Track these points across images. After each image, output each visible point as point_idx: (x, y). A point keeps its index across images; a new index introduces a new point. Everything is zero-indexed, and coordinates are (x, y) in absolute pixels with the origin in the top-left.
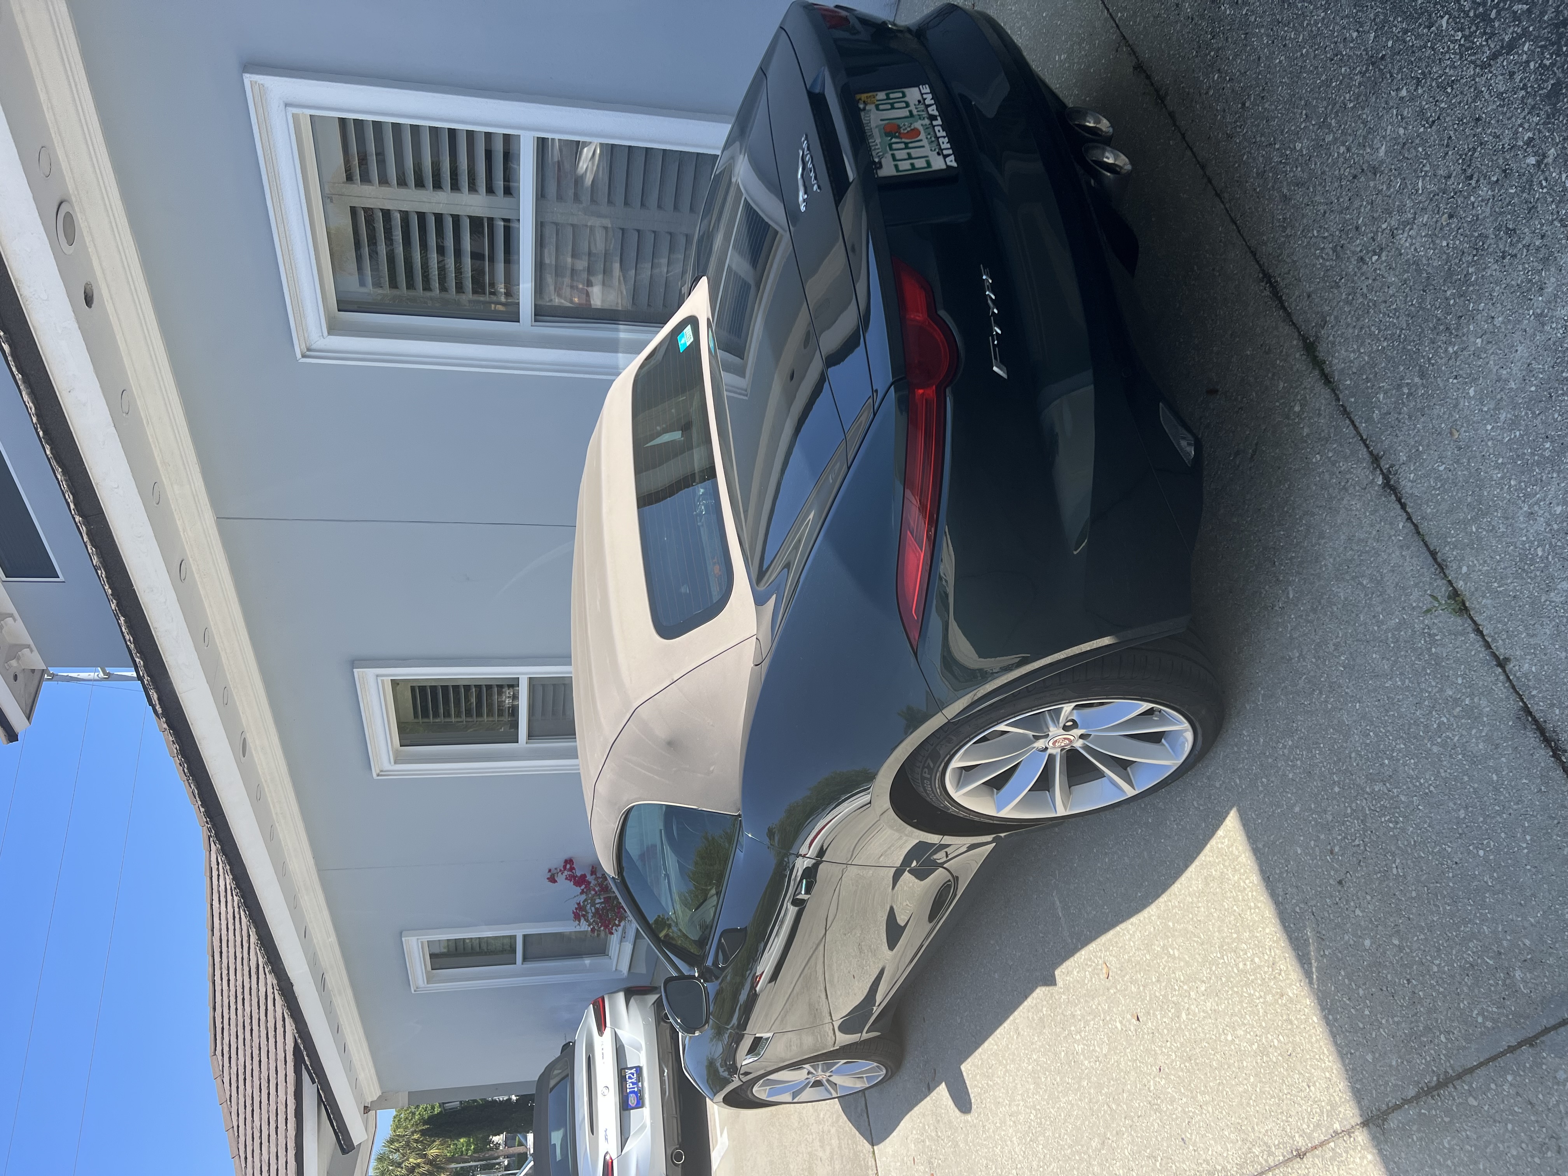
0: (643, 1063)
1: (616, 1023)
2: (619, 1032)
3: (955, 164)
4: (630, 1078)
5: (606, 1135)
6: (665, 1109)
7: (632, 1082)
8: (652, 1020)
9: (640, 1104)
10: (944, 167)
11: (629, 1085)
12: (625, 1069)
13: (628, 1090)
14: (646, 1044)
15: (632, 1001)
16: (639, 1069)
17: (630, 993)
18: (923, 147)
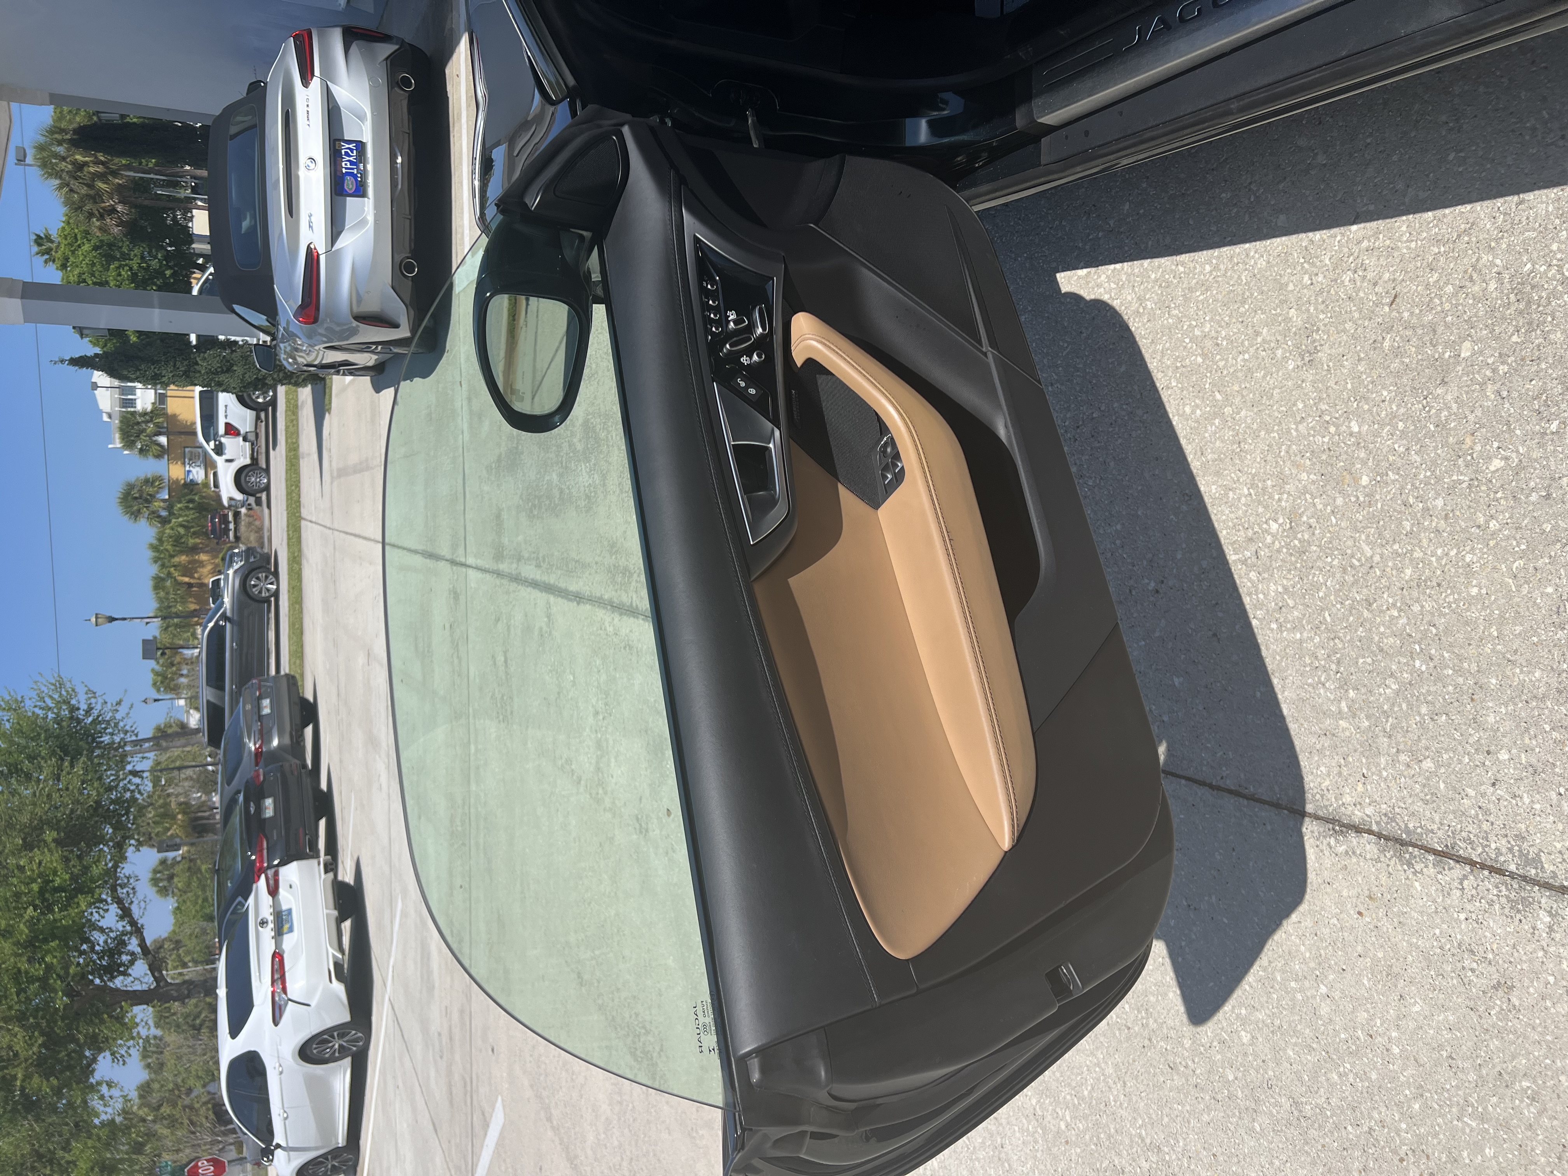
0: (367, 137)
1: (328, 75)
2: (334, 88)
4: (347, 154)
5: (310, 222)
6: (395, 205)
7: (348, 161)
8: (382, 81)
9: (360, 191)
11: (345, 165)
12: (340, 140)
13: (344, 171)
14: (372, 113)
15: (354, 48)
16: (360, 146)
17: (351, 36)
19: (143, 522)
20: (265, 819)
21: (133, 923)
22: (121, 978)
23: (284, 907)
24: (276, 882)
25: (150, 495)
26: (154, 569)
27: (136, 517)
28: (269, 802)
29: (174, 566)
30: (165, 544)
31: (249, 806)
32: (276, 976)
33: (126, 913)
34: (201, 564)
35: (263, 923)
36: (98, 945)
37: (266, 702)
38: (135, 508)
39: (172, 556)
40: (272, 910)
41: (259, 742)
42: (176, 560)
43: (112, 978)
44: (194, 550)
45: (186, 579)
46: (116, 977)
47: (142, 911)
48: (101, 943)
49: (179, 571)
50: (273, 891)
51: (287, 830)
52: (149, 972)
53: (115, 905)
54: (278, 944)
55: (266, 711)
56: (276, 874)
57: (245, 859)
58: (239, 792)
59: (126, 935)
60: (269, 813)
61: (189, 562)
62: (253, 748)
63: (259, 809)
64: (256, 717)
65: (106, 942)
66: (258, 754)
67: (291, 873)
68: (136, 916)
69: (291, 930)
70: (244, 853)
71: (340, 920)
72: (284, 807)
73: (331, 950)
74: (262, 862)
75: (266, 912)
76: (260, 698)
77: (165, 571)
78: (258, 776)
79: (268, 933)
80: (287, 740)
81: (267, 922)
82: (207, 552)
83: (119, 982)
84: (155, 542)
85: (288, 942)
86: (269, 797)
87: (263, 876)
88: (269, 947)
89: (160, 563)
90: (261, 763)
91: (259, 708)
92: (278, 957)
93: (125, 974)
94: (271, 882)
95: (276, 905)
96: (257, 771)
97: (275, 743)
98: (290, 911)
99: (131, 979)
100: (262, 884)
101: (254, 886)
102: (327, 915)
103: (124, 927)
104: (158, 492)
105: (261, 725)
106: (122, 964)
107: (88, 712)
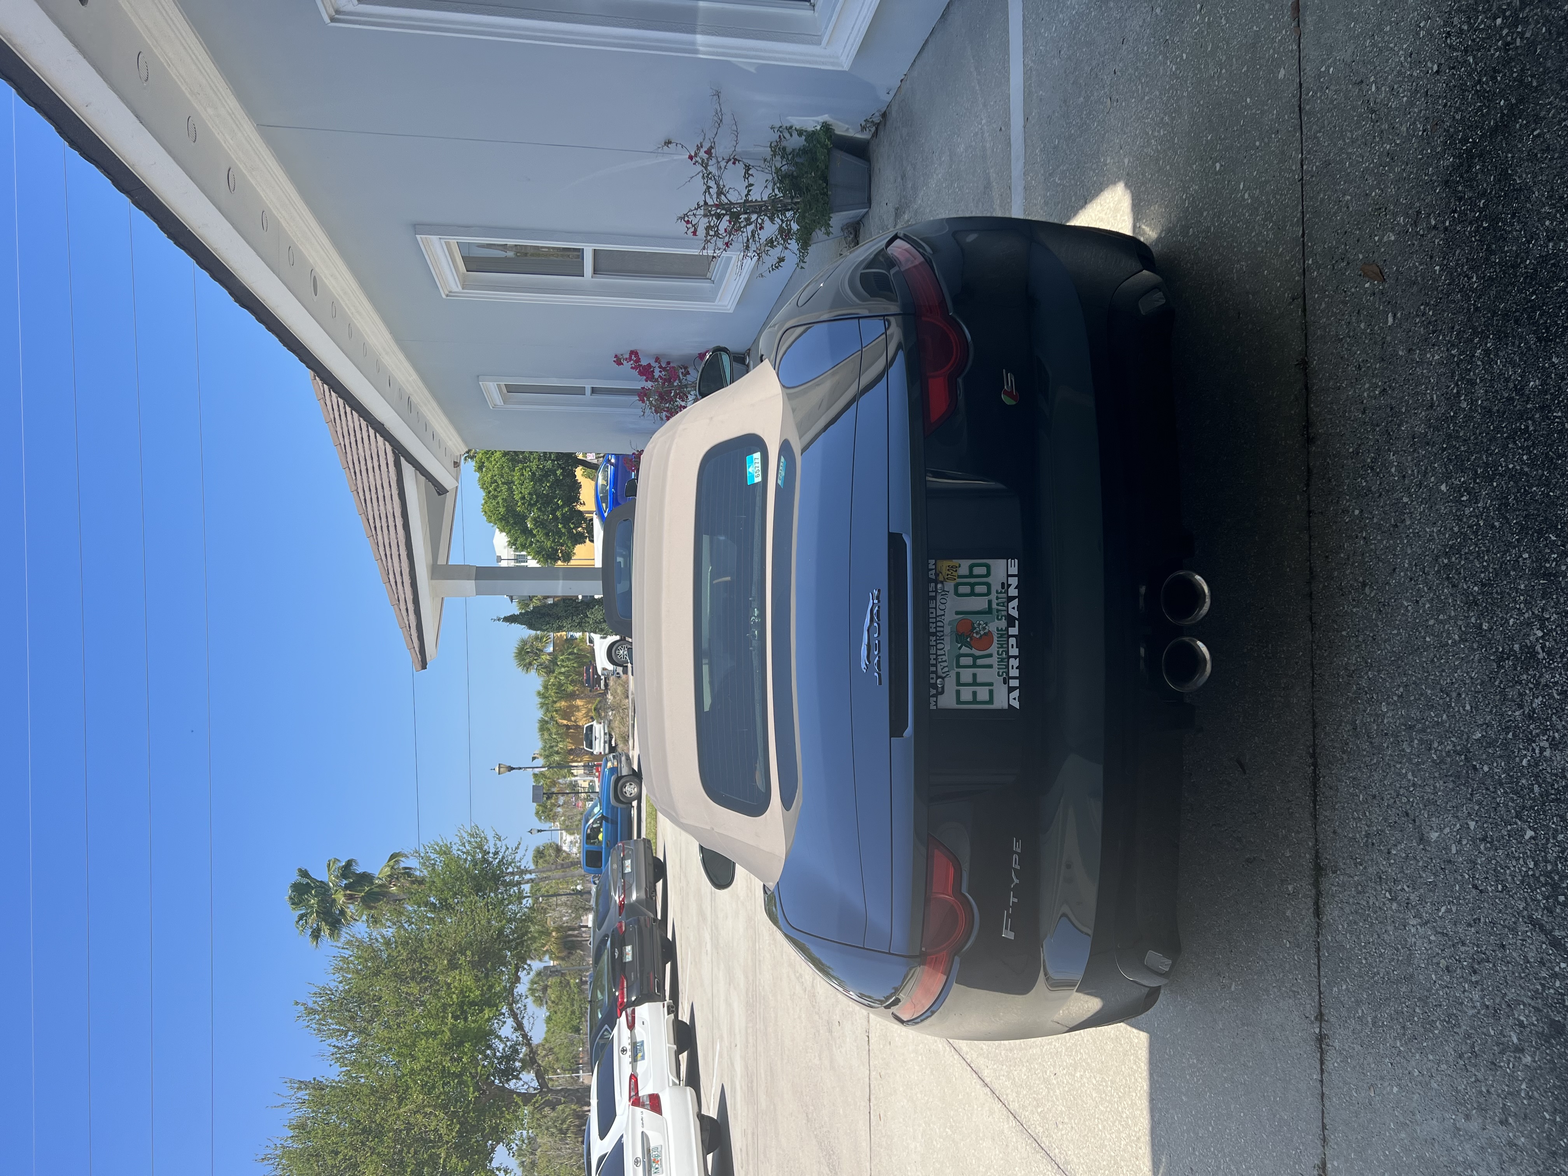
3: (1016, 704)
10: (1006, 706)
18: (990, 666)
19: (533, 672)
20: (625, 963)
21: (525, 1036)
22: (514, 1081)
23: (638, 1040)
24: (633, 1018)
25: (539, 650)
26: (540, 714)
27: (528, 668)
28: (629, 949)
29: (556, 711)
30: (550, 691)
31: (614, 952)
32: (633, 1094)
33: (519, 1027)
34: (578, 709)
35: (624, 1051)
36: (498, 1051)
37: (628, 863)
38: (527, 661)
39: (555, 702)
40: (630, 1041)
41: (623, 896)
42: (558, 705)
43: (508, 1080)
44: (572, 696)
45: (565, 722)
46: (510, 1080)
47: (531, 1025)
48: (500, 1050)
49: (559, 715)
50: (631, 1026)
51: (641, 975)
52: (535, 1078)
53: (512, 1019)
54: (634, 1068)
55: (628, 870)
56: (633, 1012)
57: (611, 994)
58: (607, 936)
59: (519, 1045)
60: (629, 958)
61: (568, 707)
62: (618, 901)
63: (622, 954)
64: (620, 875)
65: (504, 1049)
66: (622, 906)
67: (644, 1011)
68: (526, 1029)
69: (643, 1058)
70: (610, 991)
71: (678, 1052)
72: (639, 953)
73: (671, 1077)
74: (623, 998)
75: (626, 1043)
76: (623, 859)
77: (549, 715)
78: (621, 927)
79: (627, 1058)
80: (643, 895)
81: (626, 1050)
82: (582, 698)
83: (512, 1084)
84: (541, 689)
85: (641, 1066)
86: (628, 945)
87: (624, 1013)
88: (627, 1071)
89: (545, 707)
90: (624, 913)
91: (623, 867)
92: (633, 1078)
93: (517, 1078)
94: (630, 1018)
95: (633, 1037)
96: (620, 922)
97: (634, 897)
98: (643, 1042)
99: (521, 1083)
100: (623, 1020)
101: (618, 1020)
102: (669, 1047)
103: (517, 1037)
104: (545, 647)
105: (624, 882)
106: (515, 1070)
107: (496, 853)
